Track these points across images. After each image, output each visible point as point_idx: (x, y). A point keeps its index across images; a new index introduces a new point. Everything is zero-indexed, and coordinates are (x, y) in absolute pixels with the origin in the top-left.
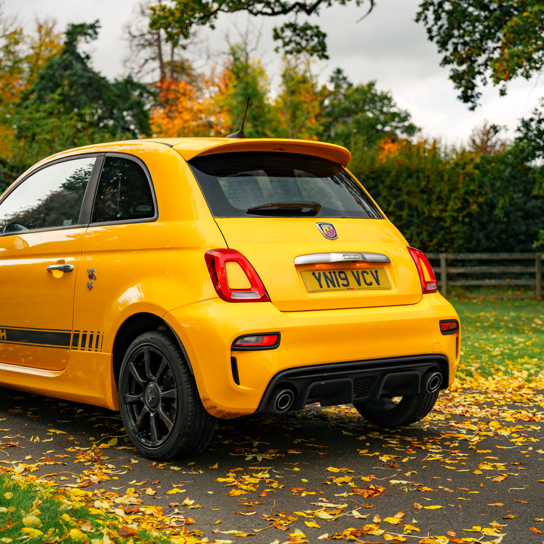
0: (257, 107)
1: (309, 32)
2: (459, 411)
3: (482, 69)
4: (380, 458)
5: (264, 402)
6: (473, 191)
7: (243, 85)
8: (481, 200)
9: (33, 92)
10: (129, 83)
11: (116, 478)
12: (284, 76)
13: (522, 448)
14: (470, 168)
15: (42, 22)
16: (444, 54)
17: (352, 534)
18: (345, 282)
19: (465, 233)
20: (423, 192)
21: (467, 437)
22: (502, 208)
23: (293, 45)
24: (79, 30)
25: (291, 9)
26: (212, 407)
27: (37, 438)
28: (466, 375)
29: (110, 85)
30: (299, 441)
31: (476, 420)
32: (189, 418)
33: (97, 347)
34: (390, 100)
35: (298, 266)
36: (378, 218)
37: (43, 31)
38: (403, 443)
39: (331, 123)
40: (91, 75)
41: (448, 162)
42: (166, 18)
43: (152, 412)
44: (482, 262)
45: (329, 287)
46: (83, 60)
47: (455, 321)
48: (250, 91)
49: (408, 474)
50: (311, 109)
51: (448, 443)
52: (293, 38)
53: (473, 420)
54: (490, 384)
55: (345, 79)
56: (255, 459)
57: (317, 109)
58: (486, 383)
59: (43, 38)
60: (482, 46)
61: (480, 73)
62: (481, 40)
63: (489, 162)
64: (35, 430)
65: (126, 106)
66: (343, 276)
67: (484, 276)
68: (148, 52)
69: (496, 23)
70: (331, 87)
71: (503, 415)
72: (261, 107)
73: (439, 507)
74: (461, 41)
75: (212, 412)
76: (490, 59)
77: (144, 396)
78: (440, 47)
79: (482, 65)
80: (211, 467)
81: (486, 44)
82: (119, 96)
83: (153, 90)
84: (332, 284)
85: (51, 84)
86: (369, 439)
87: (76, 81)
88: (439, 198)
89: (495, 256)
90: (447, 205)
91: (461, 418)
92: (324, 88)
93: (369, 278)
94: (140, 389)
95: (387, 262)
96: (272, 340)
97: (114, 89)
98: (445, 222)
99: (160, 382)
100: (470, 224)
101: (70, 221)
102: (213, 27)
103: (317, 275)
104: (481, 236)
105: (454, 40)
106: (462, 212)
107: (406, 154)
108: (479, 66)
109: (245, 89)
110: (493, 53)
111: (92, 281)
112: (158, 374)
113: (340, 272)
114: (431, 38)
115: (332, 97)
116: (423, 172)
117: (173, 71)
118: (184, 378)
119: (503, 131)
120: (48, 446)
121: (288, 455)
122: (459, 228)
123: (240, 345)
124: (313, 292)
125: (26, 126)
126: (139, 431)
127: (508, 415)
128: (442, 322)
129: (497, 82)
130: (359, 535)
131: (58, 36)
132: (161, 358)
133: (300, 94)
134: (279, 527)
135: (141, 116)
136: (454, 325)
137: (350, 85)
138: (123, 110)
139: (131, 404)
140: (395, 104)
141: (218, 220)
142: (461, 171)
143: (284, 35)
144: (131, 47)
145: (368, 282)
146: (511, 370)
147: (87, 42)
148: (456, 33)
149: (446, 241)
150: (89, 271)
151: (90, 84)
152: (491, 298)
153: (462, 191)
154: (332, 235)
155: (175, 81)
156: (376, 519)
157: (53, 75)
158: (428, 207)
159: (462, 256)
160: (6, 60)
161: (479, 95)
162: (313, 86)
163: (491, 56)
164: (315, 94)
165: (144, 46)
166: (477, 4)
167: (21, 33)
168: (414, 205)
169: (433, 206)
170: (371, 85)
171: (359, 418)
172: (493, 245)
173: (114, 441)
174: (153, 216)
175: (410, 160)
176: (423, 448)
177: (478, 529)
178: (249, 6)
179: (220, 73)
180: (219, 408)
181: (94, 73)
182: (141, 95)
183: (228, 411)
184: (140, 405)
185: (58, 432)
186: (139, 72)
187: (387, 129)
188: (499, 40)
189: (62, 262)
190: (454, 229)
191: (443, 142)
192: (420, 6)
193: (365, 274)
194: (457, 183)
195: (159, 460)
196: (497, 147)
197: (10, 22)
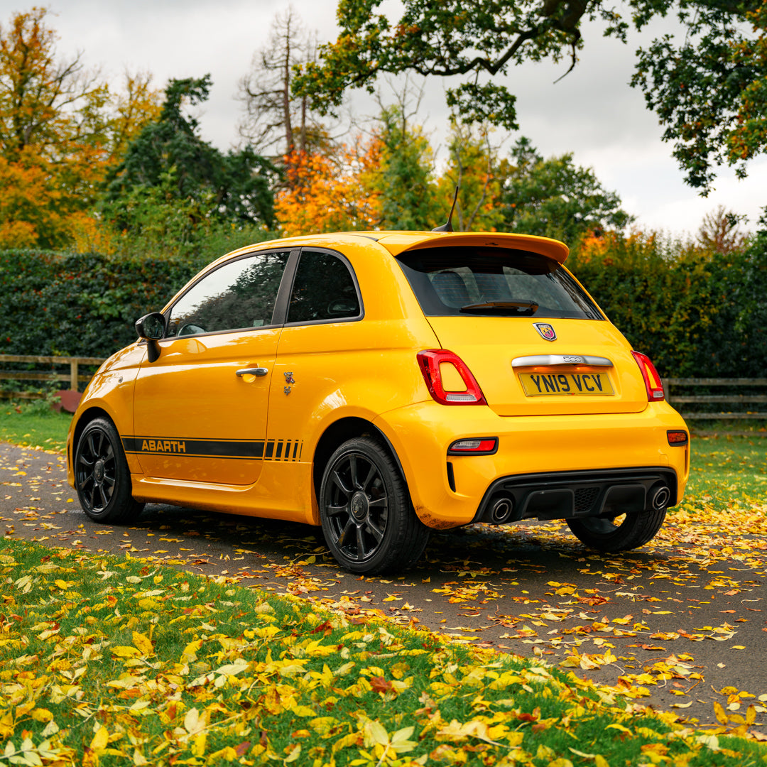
0: (417, 189)
1: (493, 96)
2: (687, 539)
3: (715, 144)
4: (603, 576)
5: (481, 510)
6: (704, 300)
7: (398, 160)
8: (714, 310)
9: (123, 167)
10: (248, 157)
11: (326, 589)
12: (453, 148)
13: (757, 570)
14: (700, 269)
15: (133, 77)
16: (667, 125)
17: (581, 629)
18: (565, 387)
19: (693, 353)
20: (639, 299)
21: (698, 560)
22: (744, 321)
23: (472, 112)
24: (183, 87)
25: (470, 66)
26: (425, 516)
27: (227, 556)
28: (696, 508)
29: (224, 158)
30: (514, 561)
31: (707, 547)
32: (401, 528)
33: (294, 456)
34: (591, 179)
35: (515, 368)
36: (598, 320)
37: (135, 88)
38: (627, 564)
39: (513, 210)
40: (198, 145)
41: (672, 262)
42: (313, 80)
43: (359, 523)
44: (715, 390)
45: (548, 391)
46: (187, 127)
47: (683, 432)
48: (409, 168)
49: (635, 588)
50: (488, 192)
51: (676, 565)
52: (473, 103)
53: (704, 547)
54: (724, 518)
55: (532, 151)
56: (469, 575)
57: (497, 192)
58: (720, 516)
59: (134, 97)
60: (716, 115)
61: (713, 149)
62: (714, 108)
63: (725, 262)
64: (220, 550)
65: (244, 187)
66: (563, 380)
67: (719, 407)
68: (271, 116)
69: (733, 87)
70: (514, 162)
71: (738, 543)
72: (423, 188)
73: (668, 612)
74: (689, 109)
75: (425, 522)
76: (726, 132)
77: (349, 506)
78: (661, 117)
79: (716, 139)
80: (423, 581)
81: (721, 114)
82: (234, 174)
83: (278, 166)
84: (551, 387)
85: (146, 158)
86: (589, 561)
87: (179, 154)
88: (660, 308)
89: (731, 382)
90: (670, 317)
91: (692, 545)
92: (505, 163)
93: (591, 383)
94: (345, 500)
95: (609, 366)
96: (488, 445)
97: (229, 164)
98: (668, 338)
99: (368, 491)
100: (700, 341)
101: (262, 321)
102: (371, 90)
103: (535, 378)
104: (714, 356)
105: (680, 108)
106: (689, 326)
107: (618, 252)
108: (712, 140)
109: (402, 165)
110: (729, 125)
111: (290, 385)
112: (365, 484)
113: (560, 376)
114: (651, 106)
115: (515, 175)
116: (639, 275)
117: (304, 142)
118: (396, 485)
119: (742, 222)
120: (241, 564)
121: (503, 573)
122: (686, 346)
123: (456, 450)
124: (532, 396)
125: (132, 214)
126: (343, 545)
127: (743, 544)
128: (669, 432)
129: (733, 160)
130: (588, 631)
131: (154, 96)
132: (370, 466)
133: (474, 172)
134: (506, 626)
135: (263, 201)
136: (683, 438)
137: (539, 160)
138: (239, 193)
139: (334, 516)
140: (600, 184)
141: (431, 319)
142: (689, 274)
143: (462, 98)
144: (249, 109)
145: (590, 387)
146: (749, 504)
147: (194, 104)
148: (682, 99)
149: (669, 364)
150: (286, 375)
151: (197, 158)
152: (728, 435)
153: (690, 299)
154: (551, 336)
155: (307, 154)
156: (604, 620)
157: (149, 147)
158: (645, 319)
159: (690, 381)
160: (86, 125)
161: (713, 177)
162: (491, 161)
163: (727, 128)
164: (493, 171)
165: (266, 108)
166: (709, 63)
167: (106, 91)
168: (628, 316)
169: (652, 318)
170: (566, 159)
171: (576, 543)
172: (730, 369)
173: (312, 559)
174: (358, 314)
175: (622, 259)
176: (650, 568)
177: (709, 628)
178: (417, 62)
179: (367, 144)
180: (433, 517)
181: (202, 143)
182: (262, 172)
183: (442, 519)
184: (344, 516)
185: (247, 552)
186: (259, 142)
187: (589, 217)
188: (737, 107)
189: (255, 365)
190: (680, 347)
191: (665, 236)
192: (637, 66)
193: (586, 379)
194: (684, 288)
195: (367, 575)
196: (737, 243)
197: (91, 76)
